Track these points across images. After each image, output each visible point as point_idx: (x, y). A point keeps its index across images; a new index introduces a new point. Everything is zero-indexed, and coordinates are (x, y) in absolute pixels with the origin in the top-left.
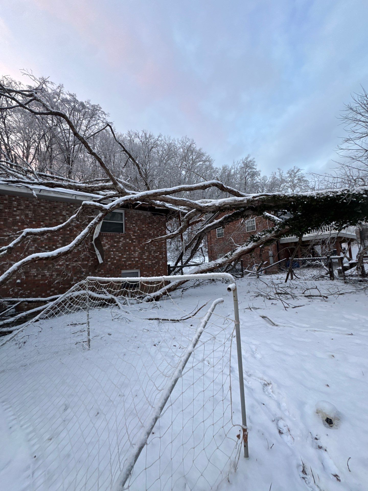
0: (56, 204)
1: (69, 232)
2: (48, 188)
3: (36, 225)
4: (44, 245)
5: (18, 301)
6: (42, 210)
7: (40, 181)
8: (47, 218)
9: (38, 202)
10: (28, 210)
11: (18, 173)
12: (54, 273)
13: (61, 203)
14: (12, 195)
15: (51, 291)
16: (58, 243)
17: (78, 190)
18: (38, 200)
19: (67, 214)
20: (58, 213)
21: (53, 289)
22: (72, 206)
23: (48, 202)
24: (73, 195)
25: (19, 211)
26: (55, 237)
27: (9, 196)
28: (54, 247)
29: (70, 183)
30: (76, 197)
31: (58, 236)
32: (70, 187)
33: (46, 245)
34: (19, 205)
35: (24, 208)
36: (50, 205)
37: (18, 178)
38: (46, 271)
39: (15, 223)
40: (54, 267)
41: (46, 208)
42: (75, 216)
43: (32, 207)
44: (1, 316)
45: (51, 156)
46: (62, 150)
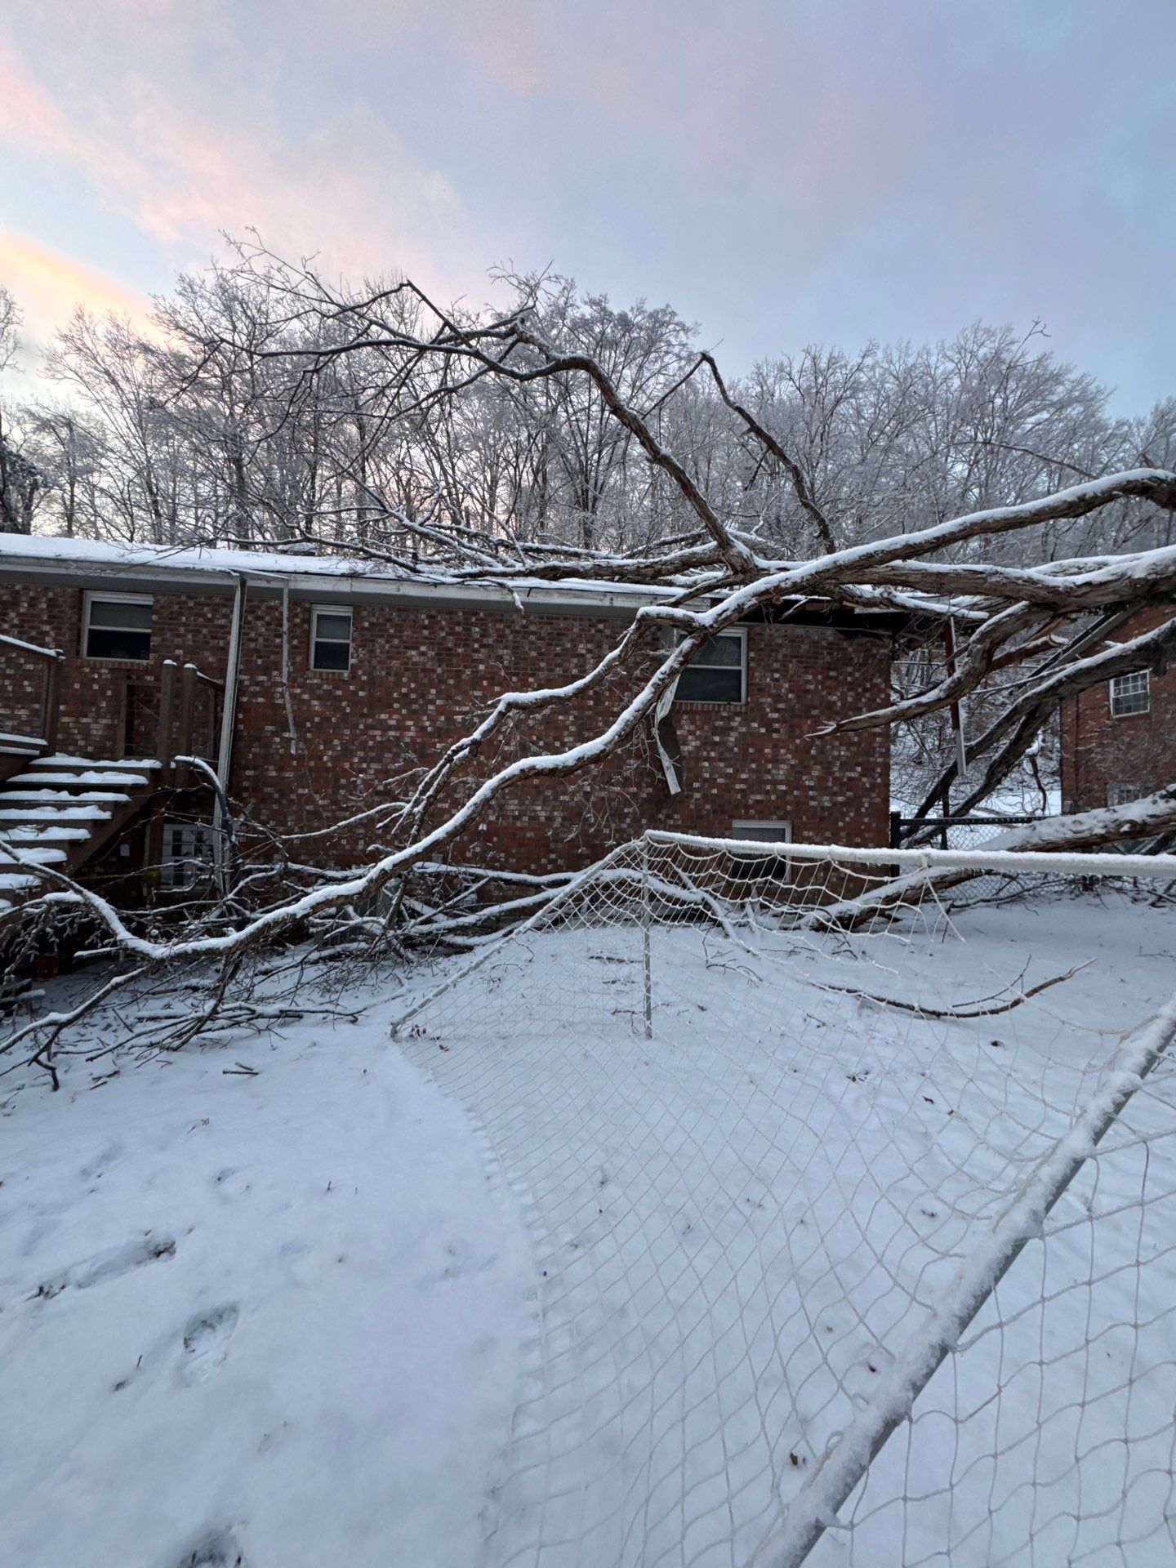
0: (562, 624)
1: (591, 703)
2: (545, 583)
3: (519, 685)
4: (535, 738)
5: (483, 877)
6: (532, 643)
7: (527, 566)
8: (543, 665)
9: (524, 622)
10: (501, 645)
11: (483, 552)
12: (555, 813)
13: (575, 620)
14: (471, 609)
15: (551, 861)
16: (566, 733)
17: (617, 578)
18: (524, 617)
19: (589, 651)
20: (567, 649)
21: (553, 856)
22: (601, 626)
23: (545, 620)
24: (605, 593)
25: (482, 650)
26: (561, 718)
27: (464, 613)
28: (557, 744)
29: (597, 562)
30: (612, 600)
31: (566, 713)
32: (597, 573)
33: (539, 739)
34: (484, 635)
35: (495, 641)
36: (549, 627)
37: (482, 564)
38: (539, 808)
39: (475, 682)
40: (556, 798)
41: (540, 639)
42: (616, 652)
43: (510, 638)
44: (451, 907)
45: (543, 496)
46: (570, 473)
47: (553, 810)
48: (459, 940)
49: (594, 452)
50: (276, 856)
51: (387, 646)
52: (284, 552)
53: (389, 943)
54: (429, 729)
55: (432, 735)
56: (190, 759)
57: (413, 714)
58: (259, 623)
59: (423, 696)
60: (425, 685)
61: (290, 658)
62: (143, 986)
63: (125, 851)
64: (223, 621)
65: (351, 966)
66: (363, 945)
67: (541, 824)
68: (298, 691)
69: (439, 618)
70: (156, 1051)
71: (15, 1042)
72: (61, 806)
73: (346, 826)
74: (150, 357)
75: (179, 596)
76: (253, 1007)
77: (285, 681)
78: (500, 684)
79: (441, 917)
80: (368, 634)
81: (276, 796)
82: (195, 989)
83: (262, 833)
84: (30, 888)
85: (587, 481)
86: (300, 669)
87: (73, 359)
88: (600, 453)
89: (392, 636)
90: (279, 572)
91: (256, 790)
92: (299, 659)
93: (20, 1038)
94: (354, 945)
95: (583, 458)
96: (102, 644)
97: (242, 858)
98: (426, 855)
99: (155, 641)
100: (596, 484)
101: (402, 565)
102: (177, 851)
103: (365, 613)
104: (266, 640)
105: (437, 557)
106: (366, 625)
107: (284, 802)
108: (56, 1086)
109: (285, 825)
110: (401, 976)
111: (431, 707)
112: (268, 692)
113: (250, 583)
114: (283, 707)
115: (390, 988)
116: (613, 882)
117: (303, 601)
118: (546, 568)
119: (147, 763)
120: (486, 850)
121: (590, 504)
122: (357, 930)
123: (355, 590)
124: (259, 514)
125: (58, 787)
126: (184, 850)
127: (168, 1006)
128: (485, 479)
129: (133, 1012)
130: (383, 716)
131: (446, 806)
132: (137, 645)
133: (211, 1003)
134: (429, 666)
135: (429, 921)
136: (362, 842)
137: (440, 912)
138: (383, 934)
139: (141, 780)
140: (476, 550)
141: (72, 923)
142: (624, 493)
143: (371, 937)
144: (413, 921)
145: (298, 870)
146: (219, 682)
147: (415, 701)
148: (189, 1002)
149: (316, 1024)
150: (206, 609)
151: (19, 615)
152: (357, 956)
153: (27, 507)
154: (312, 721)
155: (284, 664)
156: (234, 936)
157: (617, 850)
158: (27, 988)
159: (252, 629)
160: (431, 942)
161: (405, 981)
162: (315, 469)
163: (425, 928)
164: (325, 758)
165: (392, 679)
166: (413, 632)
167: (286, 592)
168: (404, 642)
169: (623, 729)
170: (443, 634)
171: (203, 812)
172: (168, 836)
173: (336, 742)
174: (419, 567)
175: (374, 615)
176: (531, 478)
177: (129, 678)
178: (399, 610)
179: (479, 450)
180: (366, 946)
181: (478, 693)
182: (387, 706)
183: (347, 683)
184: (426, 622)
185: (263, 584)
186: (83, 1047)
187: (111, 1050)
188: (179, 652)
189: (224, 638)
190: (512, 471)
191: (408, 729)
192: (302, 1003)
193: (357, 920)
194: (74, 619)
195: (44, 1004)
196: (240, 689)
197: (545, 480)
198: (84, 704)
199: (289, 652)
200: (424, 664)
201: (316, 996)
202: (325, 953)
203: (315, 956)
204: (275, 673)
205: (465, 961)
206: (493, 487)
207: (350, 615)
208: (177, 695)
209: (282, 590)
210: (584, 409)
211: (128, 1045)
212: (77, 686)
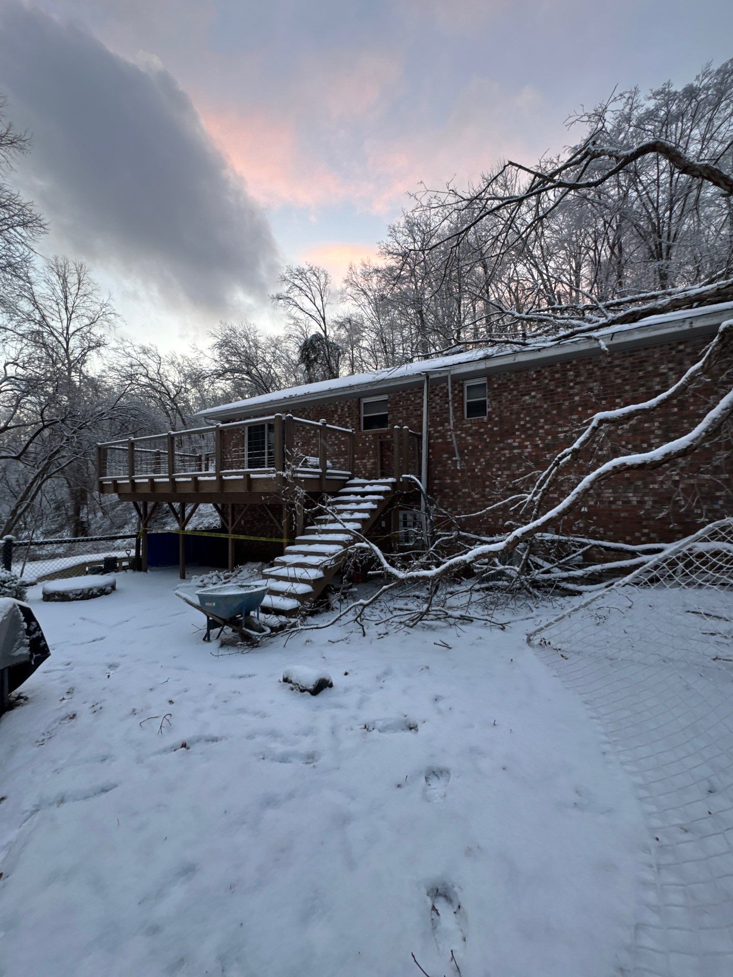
0: (643, 354)
2: (626, 327)
3: (608, 406)
4: (624, 443)
5: (586, 544)
6: (617, 373)
7: (610, 318)
8: (627, 388)
9: (609, 359)
10: (591, 380)
11: (572, 319)
12: (646, 498)
13: (655, 347)
14: (566, 360)
15: (644, 535)
16: (652, 436)
17: (695, 304)
18: (609, 356)
19: (671, 369)
20: (649, 372)
21: (646, 531)
22: (681, 347)
23: (628, 354)
24: (684, 320)
25: (577, 387)
26: (646, 425)
27: (561, 364)
28: (645, 445)
29: (674, 297)
30: (691, 323)
31: (652, 421)
32: (675, 305)
33: (628, 443)
34: (578, 375)
35: (586, 378)
36: (631, 359)
37: (573, 326)
38: (631, 495)
39: (572, 410)
40: (646, 485)
41: (624, 369)
42: (699, 364)
43: (598, 373)
44: (563, 563)
45: (619, 263)
46: (643, 236)
47: (645, 495)
48: (571, 586)
49: (666, 211)
50: (453, 528)
51: (509, 396)
52: (447, 355)
53: (522, 583)
54: (541, 446)
55: (543, 449)
56: (408, 476)
57: (530, 438)
58: (437, 398)
59: (535, 424)
60: (536, 417)
61: (454, 414)
62: (396, 592)
63: (383, 524)
64: (419, 401)
65: (499, 595)
66: (506, 583)
67: (634, 506)
68: (459, 432)
69: (543, 371)
70: (403, 626)
71: (348, 611)
72: (358, 502)
73: (491, 510)
74: (379, 274)
75: (398, 392)
76: (447, 611)
77: (452, 428)
78: (592, 408)
79: (557, 569)
80: (497, 392)
81: (451, 494)
82: (418, 597)
83: (445, 514)
84: (349, 540)
85: (660, 237)
86: (459, 420)
87: (349, 290)
88: (671, 209)
89: (512, 390)
90: (445, 367)
91: (440, 491)
92: (458, 414)
93: (350, 609)
94: (500, 583)
95: (654, 220)
96: (370, 423)
97: (437, 528)
98: (543, 528)
99: (390, 417)
100: (669, 235)
101: (516, 343)
102: (405, 525)
103: (494, 379)
104: (441, 407)
105: (539, 332)
106: (496, 386)
107: (455, 497)
108: (364, 635)
109: (456, 510)
110: (532, 605)
111: (541, 431)
112: (443, 436)
113: (431, 377)
114: (452, 443)
115: (524, 613)
116: (708, 552)
117: (459, 380)
118: (625, 316)
119: (390, 480)
120: (587, 526)
121: (664, 254)
122: (501, 573)
123: (488, 366)
124: (432, 338)
125: (356, 494)
126: (408, 524)
127: (406, 604)
128: (571, 267)
129: (391, 605)
130: (509, 441)
131: (556, 496)
132: (381, 421)
133: (426, 606)
134: (538, 405)
135: (548, 572)
136: (501, 520)
137: (556, 566)
138: (518, 577)
139: (388, 488)
140: (567, 319)
141: (365, 558)
142: (699, 232)
143: (510, 579)
144: (537, 571)
145: (465, 536)
146: (419, 433)
147: (530, 429)
148: (416, 603)
149: (481, 627)
150: (411, 396)
151: (338, 415)
152: (502, 590)
153: (337, 366)
154: (467, 448)
155: (451, 418)
156: (434, 571)
157: (710, 525)
158: (351, 587)
159: (433, 402)
160: (551, 586)
161: (534, 609)
162: (460, 302)
163: (546, 576)
164: (476, 470)
165: (513, 417)
166: (526, 384)
167: (449, 377)
168: (521, 391)
169: (710, 426)
170: (547, 381)
171: (416, 504)
172: (401, 517)
173: (482, 460)
174: (527, 341)
175: (500, 379)
176: (608, 253)
177: (380, 438)
178: (516, 372)
179: (565, 248)
180: (508, 584)
181: (575, 417)
182: (511, 434)
183: (487, 424)
184: (534, 376)
185: (437, 375)
186: (373, 618)
187: (384, 622)
188: (400, 421)
189: (420, 410)
190: (592, 253)
191: (526, 447)
192: (473, 612)
193: (500, 567)
194: (358, 413)
195: (357, 595)
196: (430, 436)
197: (620, 250)
198: (363, 454)
199: (453, 411)
200: (534, 403)
201: (479, 610)
202: (483, 586)
203: (477, 587)
204: (446, 424)
205: (576, 601)
206: (577, 272)
207: (486, 382)
208: (401, 444)
209: (447, 376)
210: (654, 182)
211: (391, 621)
212: (360, 445)
